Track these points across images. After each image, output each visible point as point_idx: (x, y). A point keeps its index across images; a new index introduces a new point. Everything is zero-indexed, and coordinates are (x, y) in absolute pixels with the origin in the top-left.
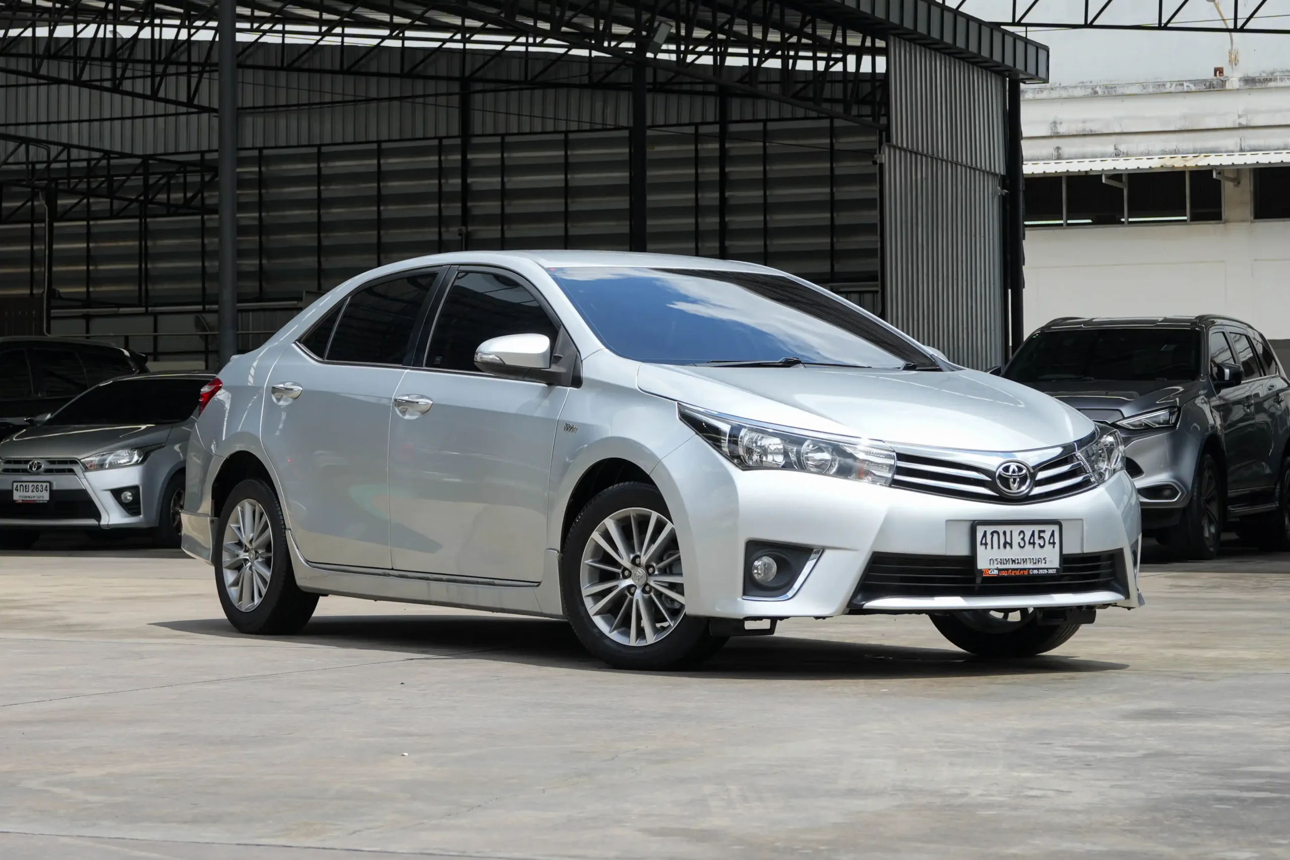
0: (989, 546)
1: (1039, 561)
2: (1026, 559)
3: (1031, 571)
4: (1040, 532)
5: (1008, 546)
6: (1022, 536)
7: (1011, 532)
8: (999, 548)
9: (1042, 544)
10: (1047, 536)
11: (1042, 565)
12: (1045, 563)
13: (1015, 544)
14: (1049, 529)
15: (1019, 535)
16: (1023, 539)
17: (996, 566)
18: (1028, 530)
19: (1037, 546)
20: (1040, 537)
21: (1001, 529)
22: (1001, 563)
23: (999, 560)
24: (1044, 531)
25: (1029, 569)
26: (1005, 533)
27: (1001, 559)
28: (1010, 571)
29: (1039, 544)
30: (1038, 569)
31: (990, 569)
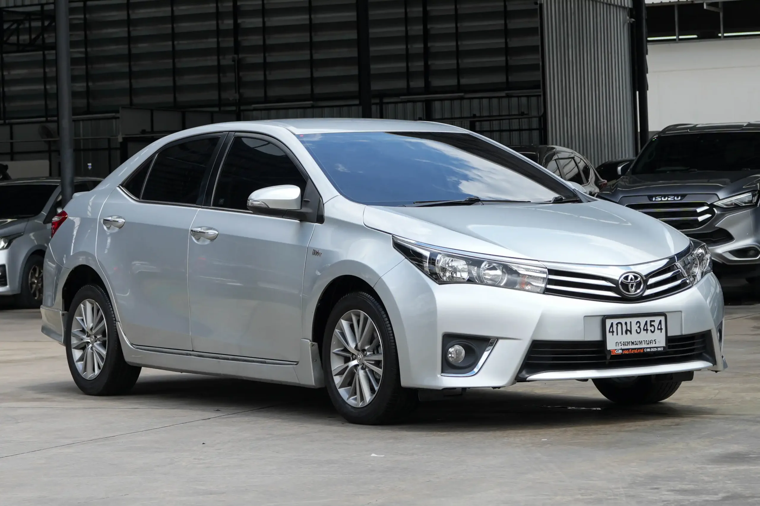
0: (615, 333)
1: (651, 342)
2: (642, 341)
3: (645, 349)
4: (651, 321)
5: (628, 333)
6: (638, 325)
7: (631, 322)
8: (622, 334)
9: (653, 330)
10: (656, 324)
11: (654, 345)
12: (655, 343)
13: (633, 331)
14: (657, 319)
15: (637, 324)
16: (639, 327)
17: (620, 347)
18: (643, 320)
19: (649, 331)
20: (651, 325)
21: (623, 321)
22: (624, 345)
23: (622, 343)
24: (654, 321)
25: (644, 348)
26: (626, 323)
27: (624, 342)
28: (630, 350)
29: (651, 330)
30: (650, 348)
31: (616, 350)
